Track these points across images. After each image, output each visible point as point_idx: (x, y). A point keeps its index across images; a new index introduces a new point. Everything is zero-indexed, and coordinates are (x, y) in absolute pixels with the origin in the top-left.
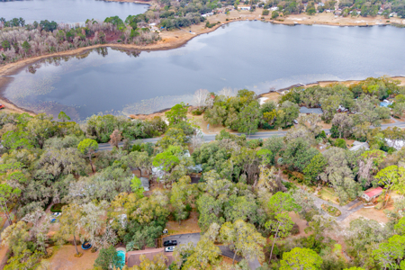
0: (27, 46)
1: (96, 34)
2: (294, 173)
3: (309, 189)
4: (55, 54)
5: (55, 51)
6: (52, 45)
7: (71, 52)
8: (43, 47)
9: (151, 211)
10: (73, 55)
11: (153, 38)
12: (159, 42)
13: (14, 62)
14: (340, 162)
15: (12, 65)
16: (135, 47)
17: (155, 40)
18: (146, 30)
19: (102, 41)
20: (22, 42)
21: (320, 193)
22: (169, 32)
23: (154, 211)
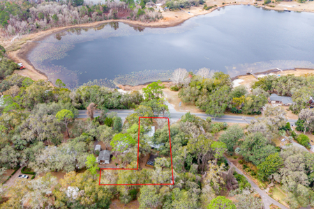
0: (56, 18)
1: (111, 11)
2: (249, 165)
3: (261, 184)
4: (77, 26)
5: (77, 23)
6: (76, 18)
7: (89, 25)
8: (68, 19)
9: (94, 194)
10: (91, 27)
11: (157, 17)
12: (160, 20)
13: (44, 30)
14: (297, 164)
15: (42, 32)
16: (140, 23)
17: (158, 18)
18: (152, 9)
19: (116, 17)
20: (53, 15)
21: (271, 191)
22: (171, 12)
23: (96, 194)
